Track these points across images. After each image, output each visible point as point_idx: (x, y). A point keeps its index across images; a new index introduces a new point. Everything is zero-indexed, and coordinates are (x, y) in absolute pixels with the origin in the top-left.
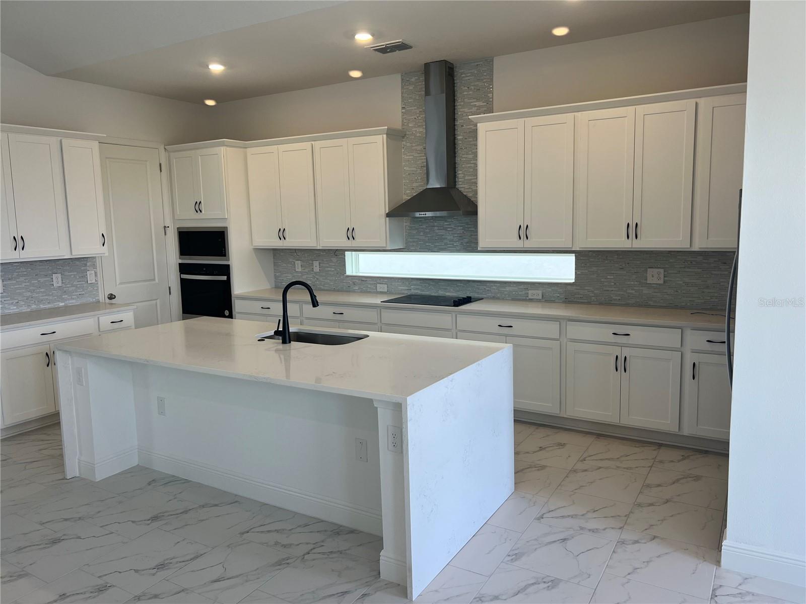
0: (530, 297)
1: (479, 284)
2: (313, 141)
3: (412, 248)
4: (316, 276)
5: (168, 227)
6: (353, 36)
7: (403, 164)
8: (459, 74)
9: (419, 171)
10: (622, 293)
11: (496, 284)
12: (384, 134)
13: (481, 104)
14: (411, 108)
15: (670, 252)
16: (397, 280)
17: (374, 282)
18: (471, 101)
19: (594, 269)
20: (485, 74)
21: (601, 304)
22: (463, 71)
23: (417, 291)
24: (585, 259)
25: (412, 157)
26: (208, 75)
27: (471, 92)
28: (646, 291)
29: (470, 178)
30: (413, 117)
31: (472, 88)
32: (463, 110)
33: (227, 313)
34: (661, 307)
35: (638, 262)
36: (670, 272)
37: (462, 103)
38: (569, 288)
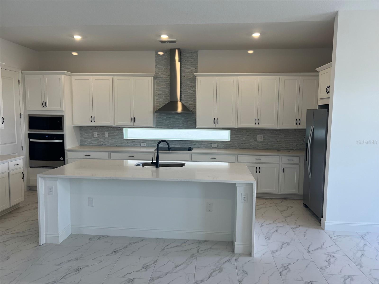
0: (213, 147)
1: (191, 142)
2: (113, 76)
3: (159, 127)
4: (106, 140)
5: (23, 114)
6: (160, 36)
7: (156, 90)
8: (183, 55)
9: (163, 93)
10: (248, 144)
11: (198, 142)
12: (152, 77)
13: (193, 68)
14: (160, 66)
15: (265, 129)
16: (151, 141)
17: (139, 142)
18: (188, 67)
19: (238, 135)
20: (195, 56)
21: (240, 149)
22: (185, 54)
23: (161, 146)
24: (234, 132)
25: (160, 87)
26: (74, 41)
27: (188, 63)
28: (257, 143)
29: (187, 98)
30: (161, 70)
31: (189, 61)
32: (185, 70)
33: (62, 159)
34: (262, 149)
35: (254, 133)
36: (265, 136)
37: (184, 67)
38: (228, 143)
